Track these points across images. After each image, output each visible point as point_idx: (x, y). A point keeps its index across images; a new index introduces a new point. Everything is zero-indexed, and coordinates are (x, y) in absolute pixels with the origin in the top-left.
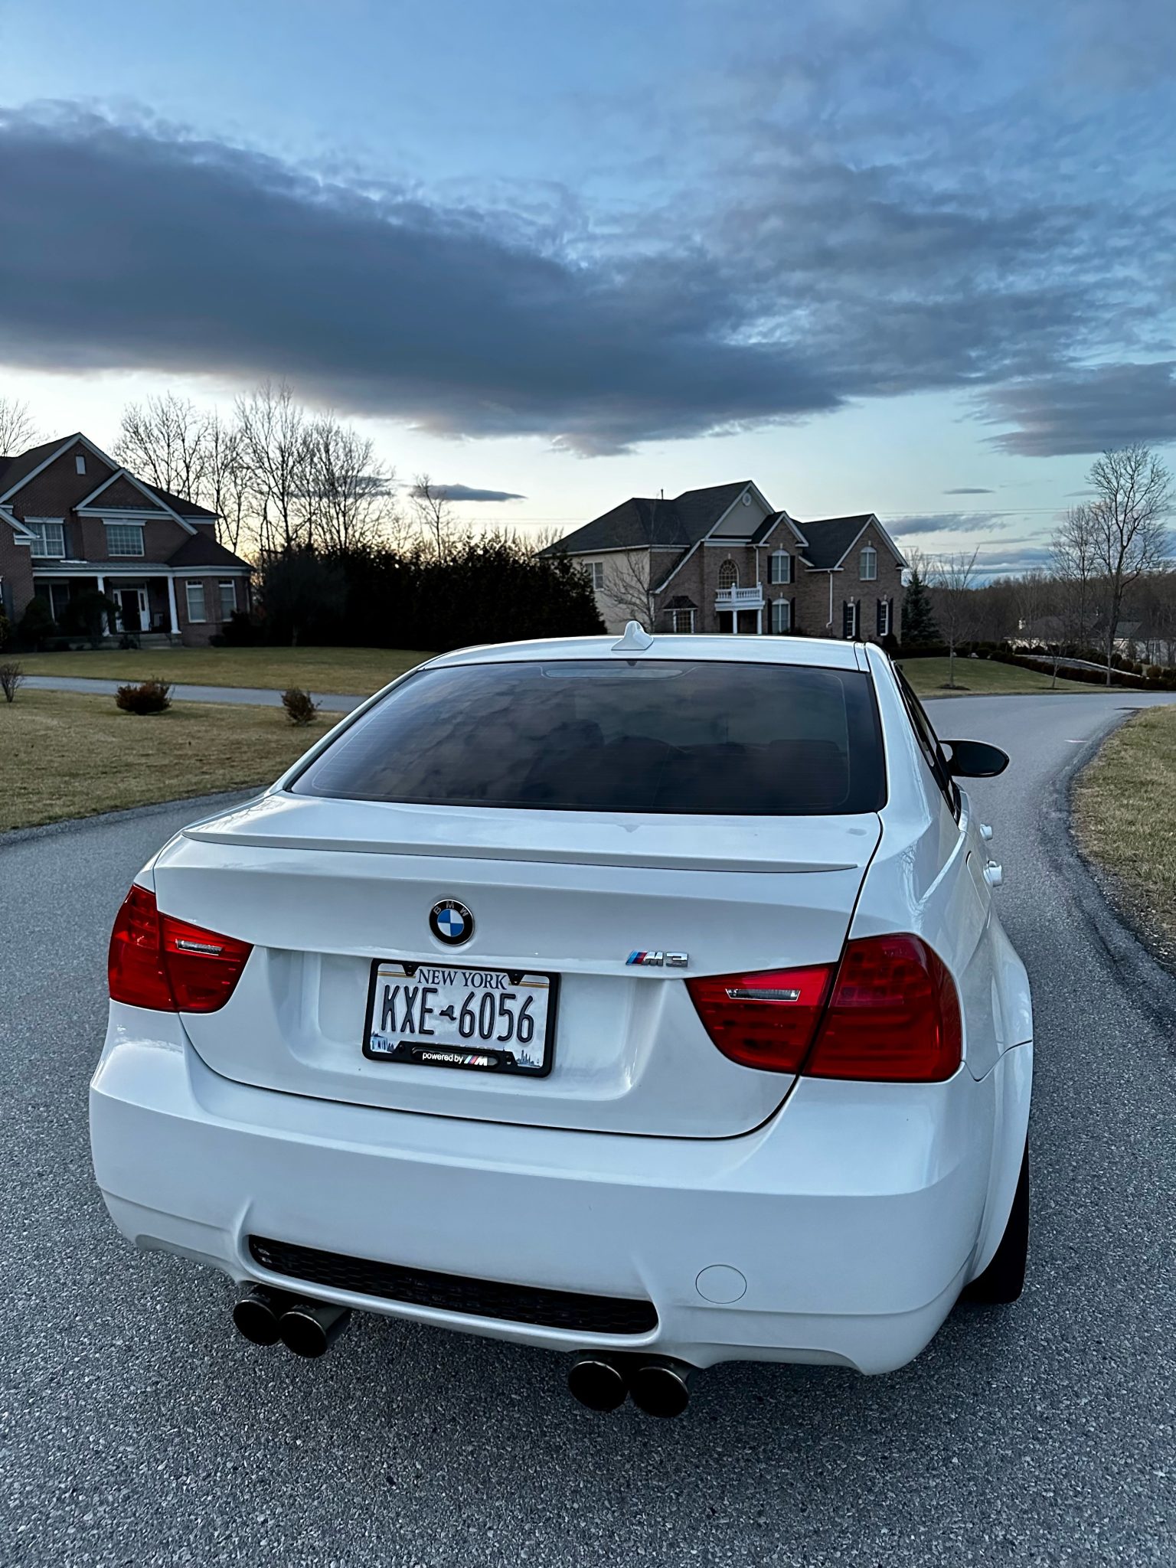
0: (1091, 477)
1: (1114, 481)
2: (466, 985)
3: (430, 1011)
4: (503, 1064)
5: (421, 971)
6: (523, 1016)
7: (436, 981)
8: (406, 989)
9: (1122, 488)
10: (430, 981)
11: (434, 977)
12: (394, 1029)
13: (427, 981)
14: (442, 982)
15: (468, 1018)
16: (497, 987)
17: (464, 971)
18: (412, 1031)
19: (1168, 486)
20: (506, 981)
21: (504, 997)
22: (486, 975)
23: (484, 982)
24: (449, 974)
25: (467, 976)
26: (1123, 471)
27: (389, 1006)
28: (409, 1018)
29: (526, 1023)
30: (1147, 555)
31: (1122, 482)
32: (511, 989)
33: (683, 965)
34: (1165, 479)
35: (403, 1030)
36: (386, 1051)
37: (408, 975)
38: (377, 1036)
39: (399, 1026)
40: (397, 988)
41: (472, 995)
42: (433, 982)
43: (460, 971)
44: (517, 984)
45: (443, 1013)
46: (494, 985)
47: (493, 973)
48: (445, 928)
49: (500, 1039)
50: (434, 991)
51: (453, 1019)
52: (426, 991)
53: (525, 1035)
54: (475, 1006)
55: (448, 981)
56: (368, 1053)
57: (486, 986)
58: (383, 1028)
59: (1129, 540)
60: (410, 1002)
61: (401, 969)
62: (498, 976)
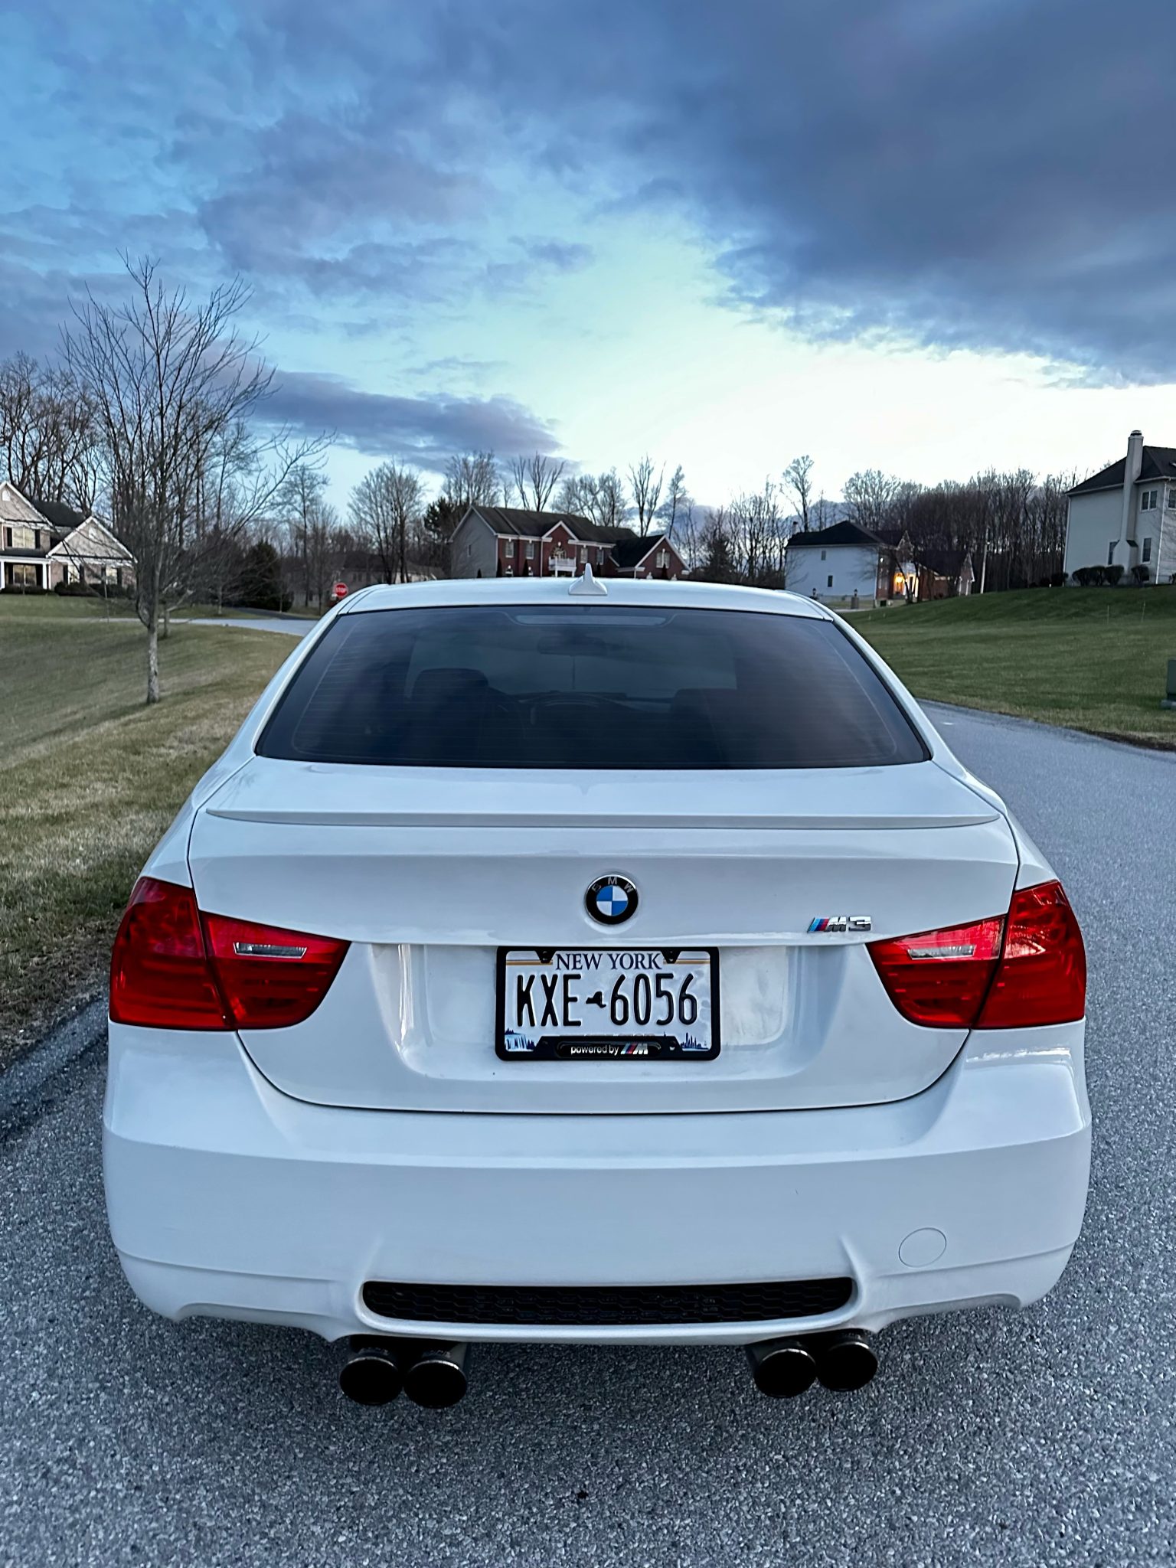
2: (614, 967)
3: (574, 1000)
4: (664, 1050)
5: (559, 957)
6: (683, 996)
7: (578, 966)
8: (544, 978)
10: (571, 966)
11: (575, 962)
12: (532, 1024)
13: (567, 967)
14: (585, 966)
15: (619, 1004)
16: (650, 967)
17: (610, 953)
18: (555, 1023)
20: (660, 959)
21: (659, 977)
22: (637, 956)
23: (635, 963)
24: (593, 957)
25: (614, 957)
27: (524, 998)
28: (549, 1009)
29: (687, 1004)
32: (667, 968)
33: (866, 928)
35: (544, 1023)
36: (525, 1050)
37: (543, 962)
38: (512, 1033)
39: (538, 1020)
40: (532, 978)
41: (622, 978)
42: (575, 967)
43: (604, 953)
44: (673, 962)
45: (589, 1001)
46: (647, 965)
47: (645, 953)
48: (605, 907)
49: (660, 1023)
50: (578, 977)
51: (602, 1006)
52: (566, 978)
53: (687, 1016)
54: (626, 991)
55: (592, 965)
56: (503, 1054)
57: (637, 967)
58: (520, 1023)
60: (549, 992)
61: (534, 956)
62: (650, 956)
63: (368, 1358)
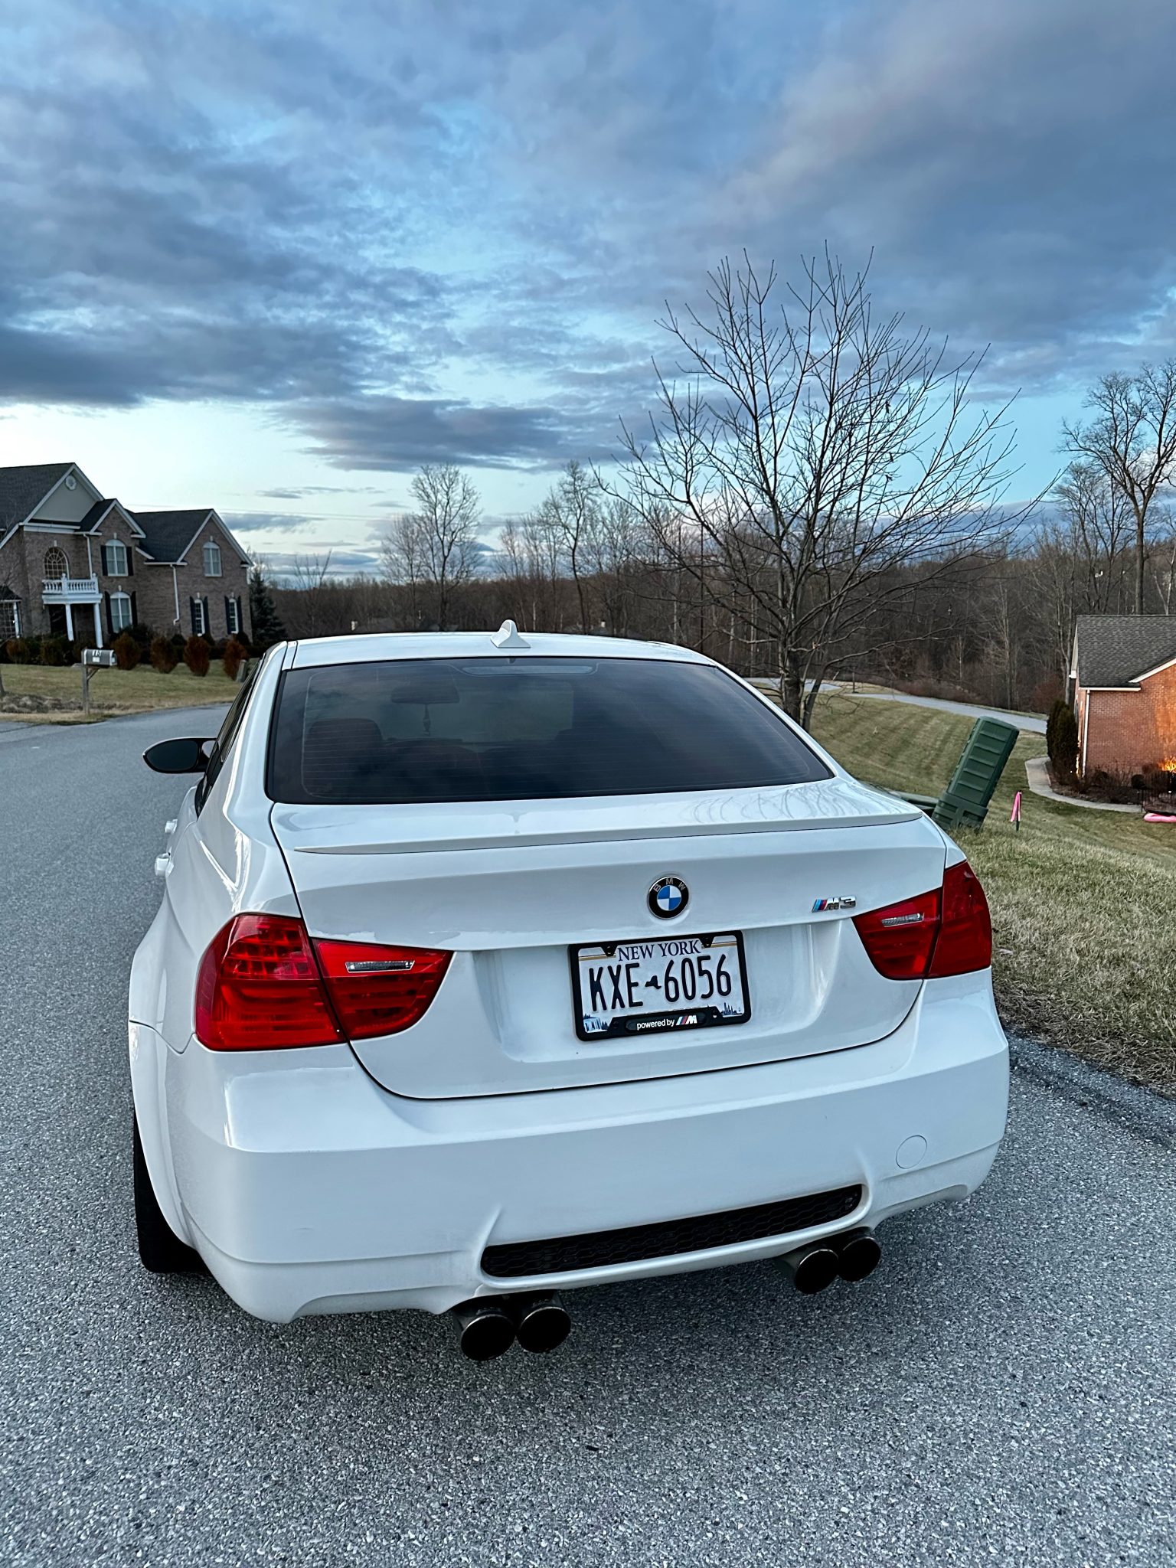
0: (413, 491)
1: (432, 495)
2: (664, 955)
3: (636, 984)
4: (709, 1019)
5: (620, 950)
6: (720, 973)
7: (636, 956)
8: (610, 968)
9: (440, 503)
10: (631, 957)
11: (633, 953)
12: (605, 1008)
13: (628, 958)
14: (641, 956)
15: (671, 984)
16: (692, 952)
17: (660, 943)
18: (622, 1006)
19: (477, 504)
20: (699, 945)
21: (700, 959)
22: (681, 943)
23: (680, 950)
24: (647, 948)
25: (664, 946)
26: (439, 487)
27: (596, 987)
28: (617, 995)
29: (723, 979)
30: (465, 565)
31: (439, 497)
32: (704, 952)
33: (852, 904)
34: (474, 497)
35: (614, 1007)
36: (601, 1030)
37: (608, 956)
38: (589, 1017)
39: (609, 1004)
40: (601, 970)
41: (672, 963)
42: (633, 958)
43: (656, 944)
44: (709, 946)
45: (648, 984)
46: (689, 951)
47: (687, 941)
48: (663, 904)
49: (704, 997)
50: (637, 965)
51: (658, 988)
52: (628, 967)
53: (724, 989)
54: (676, 973)
55: (647, 954)
56: (583, 1035)
57: (682, 953)
58: (595, 1008)
59: (449, 550)
60: (615, 980)
61: (600, 951)
62: (691, 942)
63: (488, 1316)
